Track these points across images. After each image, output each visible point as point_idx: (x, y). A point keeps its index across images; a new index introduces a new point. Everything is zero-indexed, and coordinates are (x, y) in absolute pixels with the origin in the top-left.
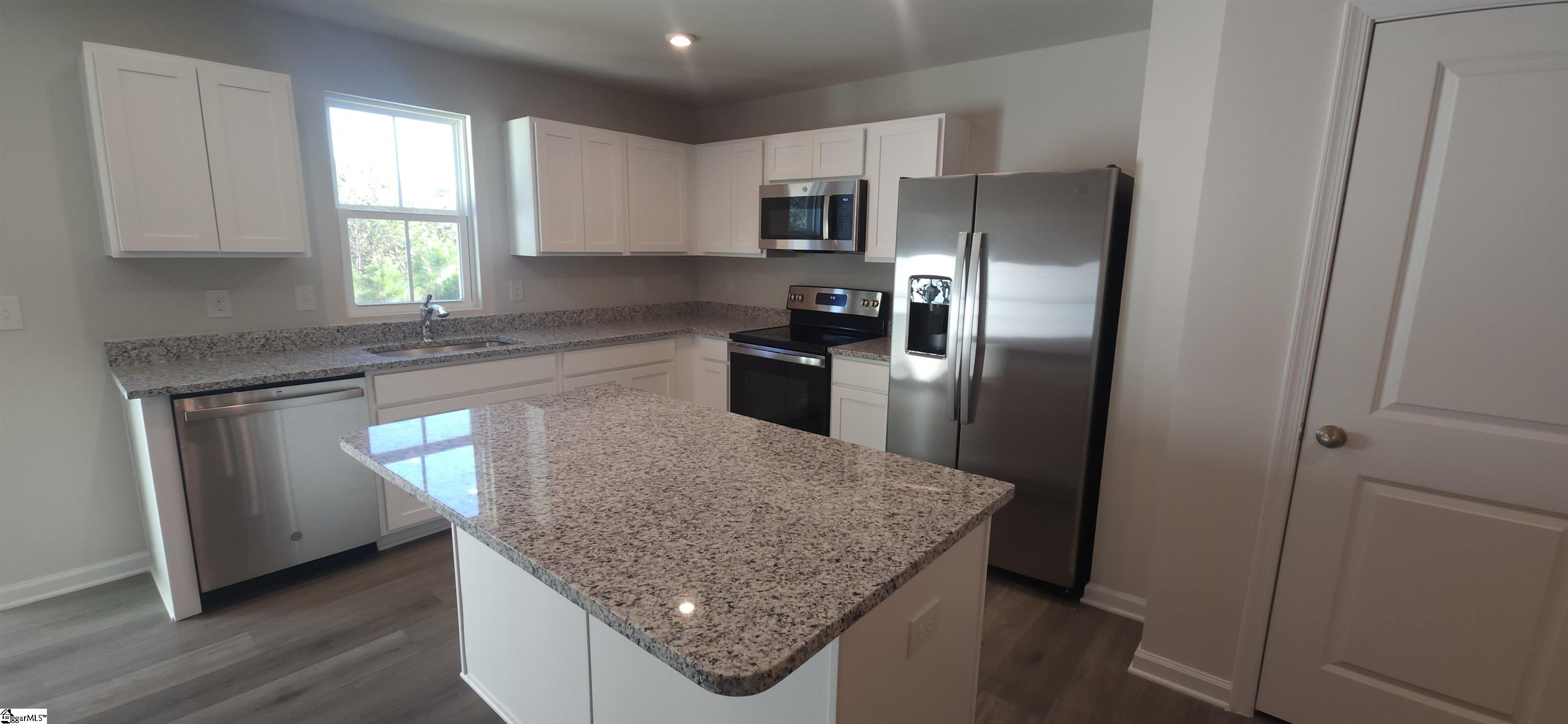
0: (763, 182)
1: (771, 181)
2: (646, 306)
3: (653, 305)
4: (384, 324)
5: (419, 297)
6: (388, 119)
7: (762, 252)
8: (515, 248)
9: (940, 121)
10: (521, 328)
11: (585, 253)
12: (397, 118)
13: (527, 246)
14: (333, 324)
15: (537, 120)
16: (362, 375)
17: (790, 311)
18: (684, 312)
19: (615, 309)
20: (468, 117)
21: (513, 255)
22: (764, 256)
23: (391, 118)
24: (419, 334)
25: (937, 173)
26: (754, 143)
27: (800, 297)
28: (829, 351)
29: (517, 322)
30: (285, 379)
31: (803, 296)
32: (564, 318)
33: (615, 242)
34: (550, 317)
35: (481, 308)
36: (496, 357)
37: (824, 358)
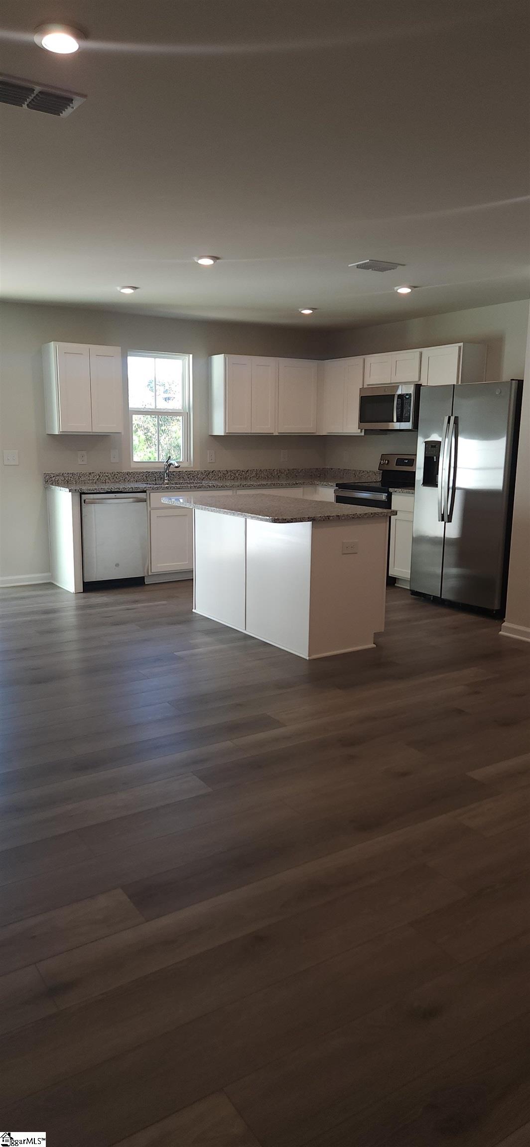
0: (363, 385)
1: (368, 385)
2: (288, 470)
3: (293, 469)
4: (147, 472)
5: (163, 458)
6: (151, 360)
7: (361, 432)
8: (212, 432)
9: (460, 348)
10: (213, 479)
11: (251, 433)
12: (157, 359)
13: (219, 429)
14: (125, 471)
15: (228, 356)
16: (145, 492)
17: (381, 472)
18: (315, 475)
19: (268, 470)
20: (191, 356)
21: (210, 435)
22: (363, 434)
23: (153, 359)
24: (163, 479)
25: (458, 382)
26: (358, 360)
27: (386, 462)
28: (390, 491)
29: (211, 475)
30: (118, 490)
31: (388, 461)
32: (237, 475)
33: (269, 427)
34: (229, 473)
35: (192, 466)
36: (202, 489)
37: (386, 494)
